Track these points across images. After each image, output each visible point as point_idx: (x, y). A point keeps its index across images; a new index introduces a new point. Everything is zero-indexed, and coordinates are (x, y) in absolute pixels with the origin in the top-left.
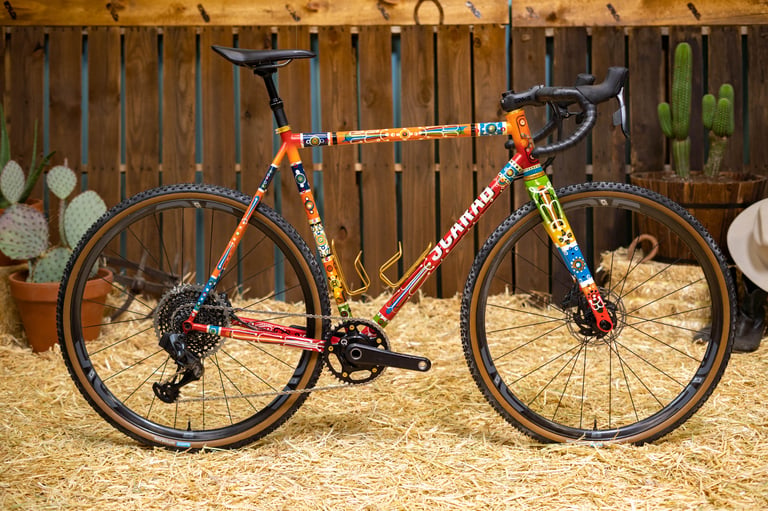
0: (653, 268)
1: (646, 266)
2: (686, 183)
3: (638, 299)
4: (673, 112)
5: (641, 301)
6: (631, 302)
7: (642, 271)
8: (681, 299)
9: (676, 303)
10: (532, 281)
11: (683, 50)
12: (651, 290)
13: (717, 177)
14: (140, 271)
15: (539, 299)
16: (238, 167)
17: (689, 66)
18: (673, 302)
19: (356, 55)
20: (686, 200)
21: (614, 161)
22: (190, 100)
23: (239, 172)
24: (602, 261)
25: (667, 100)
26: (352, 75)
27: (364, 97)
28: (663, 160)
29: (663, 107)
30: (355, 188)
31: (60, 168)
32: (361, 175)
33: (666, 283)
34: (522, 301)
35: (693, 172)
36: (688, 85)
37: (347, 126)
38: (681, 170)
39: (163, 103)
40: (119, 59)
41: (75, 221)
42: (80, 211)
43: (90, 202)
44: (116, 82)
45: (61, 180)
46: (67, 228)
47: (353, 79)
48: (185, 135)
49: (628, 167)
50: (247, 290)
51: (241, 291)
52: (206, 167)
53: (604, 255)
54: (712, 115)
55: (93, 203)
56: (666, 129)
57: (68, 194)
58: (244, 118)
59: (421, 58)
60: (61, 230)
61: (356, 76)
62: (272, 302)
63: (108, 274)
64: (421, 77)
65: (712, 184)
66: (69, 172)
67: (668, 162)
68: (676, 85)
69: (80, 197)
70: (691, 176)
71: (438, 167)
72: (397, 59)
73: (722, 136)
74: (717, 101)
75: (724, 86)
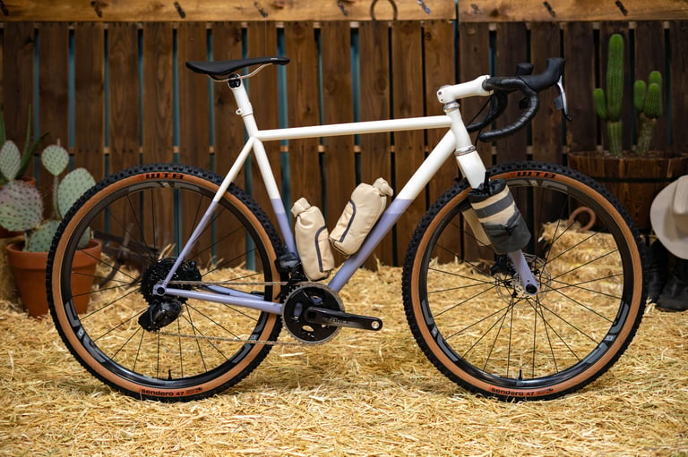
1: (585, 235)
3: (578, 265)
4: (608, 97)
5: (581, 267)
6: (572, 267)
8: (617, 264)
9: (613, 268)
10: (479, 251)
11: (616, 41)
12: (590, 257)
13: (647, 154)
14: (126, 243)
15: (485, 267)
16: (212, 150)
17: (622, 55)
18: (610, 267)
19: (318, 47)
20: (621, 174)
21: (551, 142)
22: (168, 88)
23: (213, 154)
24: (543, 231)
25: (598, 86)
26: (315, 65)
27: (326, 86)
28: (595, 141)
29: (598, 92)
30: (318, 167)
31: (54, 147)
32: (324, 156)
33: (604, 251)
34: (471, 269)
35: (625, 152)
36: (620, 73)
37: (311, 111)
38: (614, 148)
39: (143, 91)
40: (103, 51)
41: (67, 195)
42: (72, 187)
43: (81, 178)
44: (100, 72)
45: (55, 158)
46: (60, 202)
47: (315, 69)
48: (163, 120)
49: (565, 147)
50: (221, 260)
51: (215, 261)
52: (183, 150)
53: (545, 226)
54: (643, 98)
55: (84, 179)
56: (601, 111)
57: (62, 170)
58: (216, 105)
59: (377, 51)
60: (55, 204)
61: (318, 67)
62: (244, 272)
63: (96, 245)
64: (378, 67)
65: (644, 159)
66: (62, 151)
67: (599, 143)
68: (610, 73)
69: (72, 173)
70: (624, 154)
71: (393, 149)
72: (356, 51)
73: (652, 117)
74: (647, 86)
75: (654, 72)
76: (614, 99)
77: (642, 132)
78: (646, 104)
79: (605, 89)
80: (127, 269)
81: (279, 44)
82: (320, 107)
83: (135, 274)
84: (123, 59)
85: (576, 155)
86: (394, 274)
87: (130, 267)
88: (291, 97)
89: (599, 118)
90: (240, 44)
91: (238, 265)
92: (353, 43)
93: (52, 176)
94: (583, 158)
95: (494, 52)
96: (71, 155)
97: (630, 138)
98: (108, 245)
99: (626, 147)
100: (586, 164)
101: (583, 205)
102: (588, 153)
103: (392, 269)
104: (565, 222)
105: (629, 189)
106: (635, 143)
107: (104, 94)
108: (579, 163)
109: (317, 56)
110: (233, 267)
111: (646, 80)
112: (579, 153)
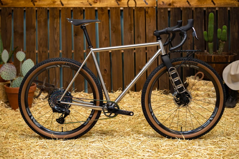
0: (202, 82)
1: (200, 81)
2: (213, 56)
3: (198, 92)
4: (208, 34)
5: (199, 92)
6: (196, 93)
7: (199, 83)
8: (211, 91)
9: (210, 93)
10: (164, 86)
11: (211, 15)
12: (202, 89)
13: (222, 54)
14: (44, 83)
15: (166, 92)
16: (73, 51)
17: (213, 20)
19: (109, 16)
20: (213, 61)
21: (189, 49)
22: (58, 30)
23: (73, 53)
24: (186, 80)
25: (205, 30)
26: (108, 22)
27: (112, 30)
28: (204, 49)
29: (205, 32)
30: (109, 57)
31: (20, 52)
32: (111, 53)
33: (207, 87)
34: (161, 92)
35: (214, 53)
36: (213, 26)
37: (107, 38)
38: (211, 52)
39: (49, 31)
40: (35, 18)
41: (25, 68)
42: (26, 65)
43: (29, 62)
44: (34, 25)
45: (21, 55)
47: (108, 24)
48: (56, 41)
50: (76, 89)
51: (74, 89)
52: (63, 51)
53: (187, 78)
54: (220, 35)
55: (30, 63)
56: (206, 39)
57: (23, 60)
58: (74, 36)
59: (130, 17)
60: (21, 71)
61: (109, 23)
62: (84, 93)
63: (35, 85)
64: (130, 23)
65: (221, 56)
66: (23, 53)
67: (205, 49)
68: (209, 26)
69: (26, 61)
70: (214, 54)
71: (135, 51)
72: (122, 17)
73: (223, 41)
74: (222, 30)
75: (224, 26)
76: (211, 35)
77: (220, 46)
78: (222, 37)
79: (207, 31)
80: (44, 92)
81: (96, 15)
82: (109, 37)
83: (46, 94)
84: (42, 20)
85: (197, 54)
86: (135, 94)
88: (100, 33)
89: (205, 41)
90: (82, 15)
91: (82, 91)
92: (121, 15)
93: (20, 62)
94: (200, 55)
95: (169, 18)
96: (25, 53)
97: (216, 48)
98: (38, 84)
99: (214, 51)
100: (201, 57)
101: (200, 71)
102: (202, 53)
104: (194, 77)
105: (216, 66)
106: (218, 49)
107: (36, 32)
108: (198, 57)
109: (109, 19)
110: (80, 92)
111: (221, 28)
112: (199, 53)
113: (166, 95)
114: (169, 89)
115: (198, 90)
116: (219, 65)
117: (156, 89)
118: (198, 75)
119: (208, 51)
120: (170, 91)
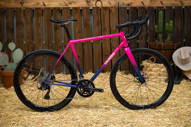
0: (154, 64)
1: (153, 64)
2: (162, 44)
3: (151, 72)
4: (158, 28)
5: (152, 73)
6: (150, 73)
7: (152, 65)
8: (161, 72)
9: (160, 73)
10: (125, 68)
11: (161, 13)
12: (154, 70)
13: (169, 43)
14: (31, 68)
15: (126, 72)
16: (53, 42)
17: (162, 16)
18: (160, 72)
19: (81, 14)
20: (162, 48)
21: (144, 39)
22: (41, 25)
23: (53, 43)
25: (156, 25)
27: (84, 25)
29: (156, 26)
30: (82, 46)
31: (12, 43)
32: (83, 43)
33: (158, 68)
34: (123, 73)
36: (162, 21)
37: (80, 32)
38: (160, 41)
39: (34, 26)
40: (23, 16)
41: (15, 56)
42: (17, 54)
43: (19, 51)
44: (23, 21)
45: (12, 46)
46: (13, 58)
48: (40, 34)
49: (147, 40)
50: (56, 72)
52: (46, 42)
53: (142, 62)
55: (20, 51)
56: (157, 31)
57: (14, 49)
58: (54, 30)
59: (97, 15)
61: (81, 19)
62: (63, 75)
63: (24, 69)
64: (97, 19)
65: (168, 44)
66: (14, 44)
67: (156, 39)
68: (159, 21)
69: (17, 50)
70: (163, 42)
71: (102, 41)
72: (92, 15)
73: (170, 33)
74: (169, 25)
75: (171, 21)
76: (160, 28)
77: (168, 37)
78: (169, 29)
79: (158, 25)
80: (31, 75)
81: (71, 13)
82: (82, 30)
83: (33, 76)
84: (29, 18)
85: (150, 43)
87: (32, 74)
88: (74, 28)
89: (156, 33)
90: (60, 14)
91: (61, 73)
92: (91, 13)
93: (11, 51)
94: (152, 44)
95: (128, 15)
96: (15, 44)
97: (165, 38)
98: (26, 68)
99: (163, 40)
100: (153, 45)
102: (154, 42)
103: (102, 73)
104: (148, 60)
105: (165, 52)
107: (24, 27)
108: (151, 45)
109: (81, 16)
110: (60, 73)
111: (169, 23)
112: (151, 42)
113: (127, 75)
114: (129, 70)
115: (151, 70)
116: (168, 51)
117: (119, 70)
118: (151, 59)
119: (158, 40)
120: (129, 72)
